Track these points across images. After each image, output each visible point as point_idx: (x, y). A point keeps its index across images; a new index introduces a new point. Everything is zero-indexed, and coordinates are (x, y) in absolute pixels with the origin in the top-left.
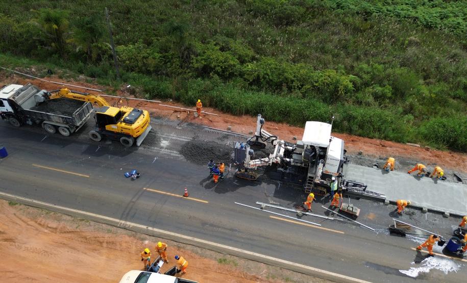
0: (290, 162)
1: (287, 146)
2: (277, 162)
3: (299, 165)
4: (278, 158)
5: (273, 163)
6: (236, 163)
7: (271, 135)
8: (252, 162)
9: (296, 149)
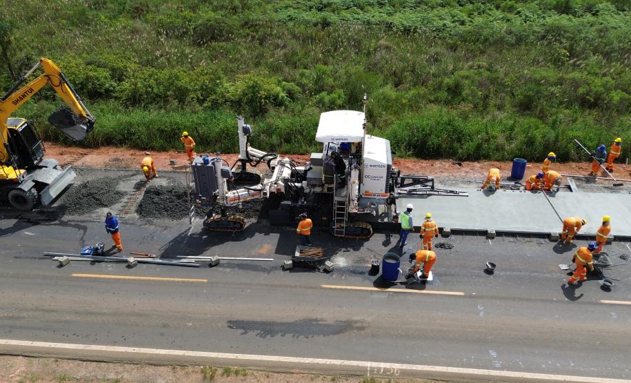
0: (302, 187)
1: (294, 166)
2: (278, 190)
3: (318, 190)
4: (280, 182)
5: (271, 193)
6: (200, 198)
7: (265, 153)
8: (230, 194)
9: (311, 168)
